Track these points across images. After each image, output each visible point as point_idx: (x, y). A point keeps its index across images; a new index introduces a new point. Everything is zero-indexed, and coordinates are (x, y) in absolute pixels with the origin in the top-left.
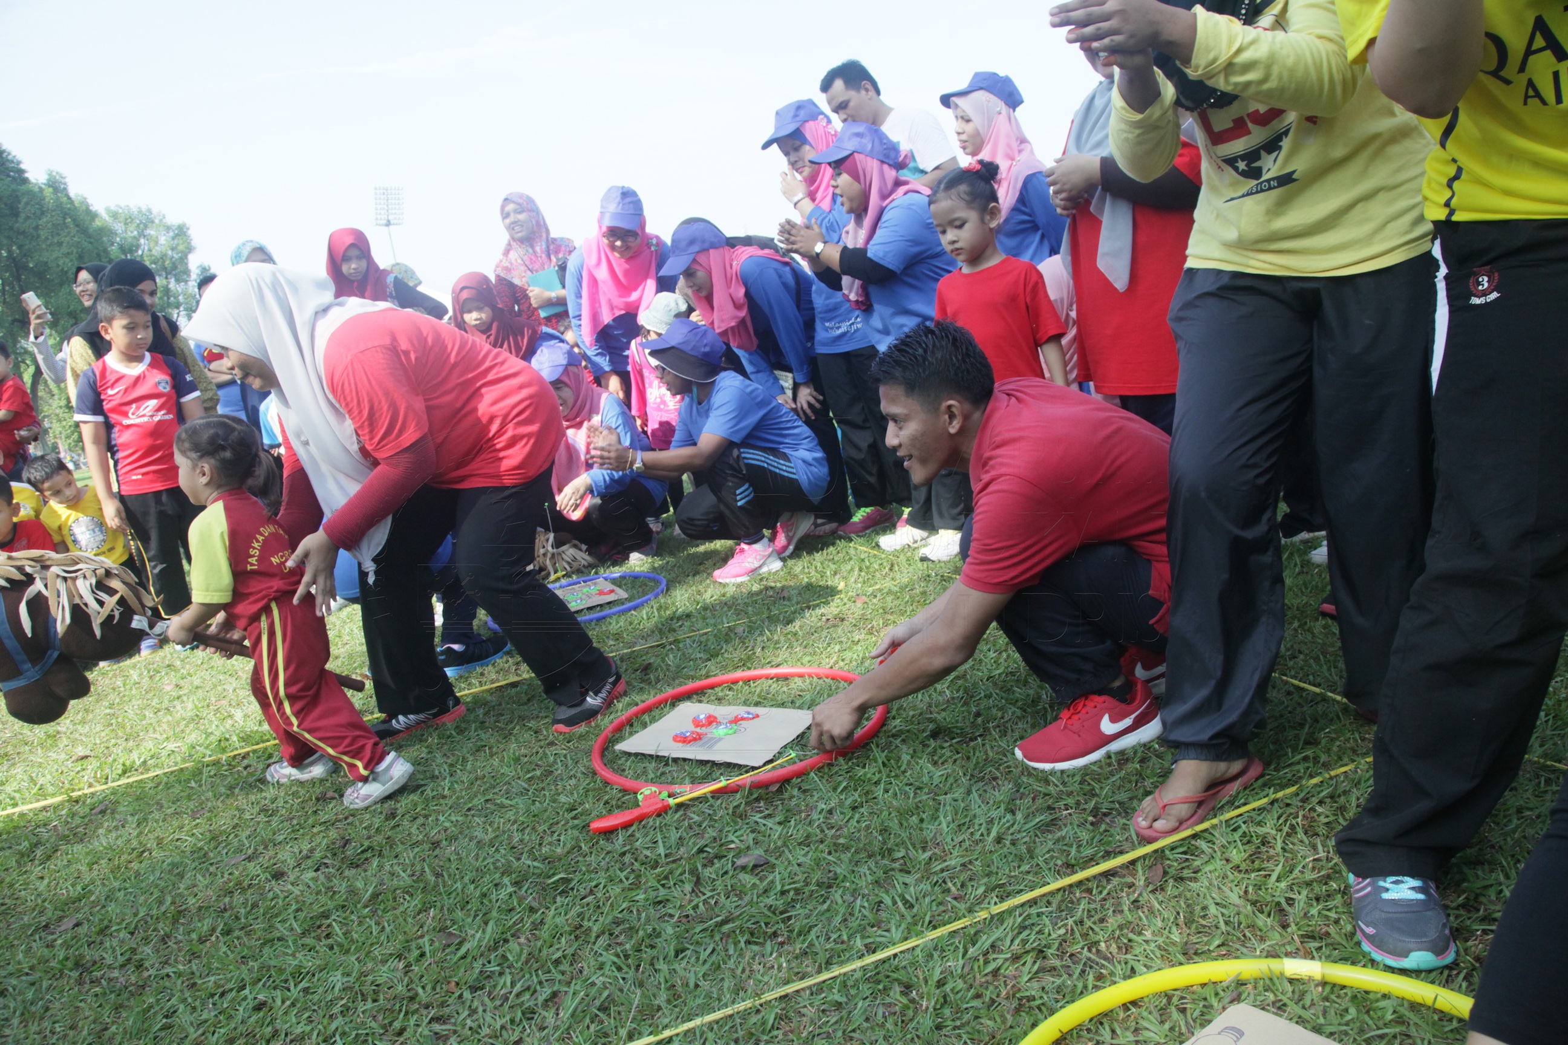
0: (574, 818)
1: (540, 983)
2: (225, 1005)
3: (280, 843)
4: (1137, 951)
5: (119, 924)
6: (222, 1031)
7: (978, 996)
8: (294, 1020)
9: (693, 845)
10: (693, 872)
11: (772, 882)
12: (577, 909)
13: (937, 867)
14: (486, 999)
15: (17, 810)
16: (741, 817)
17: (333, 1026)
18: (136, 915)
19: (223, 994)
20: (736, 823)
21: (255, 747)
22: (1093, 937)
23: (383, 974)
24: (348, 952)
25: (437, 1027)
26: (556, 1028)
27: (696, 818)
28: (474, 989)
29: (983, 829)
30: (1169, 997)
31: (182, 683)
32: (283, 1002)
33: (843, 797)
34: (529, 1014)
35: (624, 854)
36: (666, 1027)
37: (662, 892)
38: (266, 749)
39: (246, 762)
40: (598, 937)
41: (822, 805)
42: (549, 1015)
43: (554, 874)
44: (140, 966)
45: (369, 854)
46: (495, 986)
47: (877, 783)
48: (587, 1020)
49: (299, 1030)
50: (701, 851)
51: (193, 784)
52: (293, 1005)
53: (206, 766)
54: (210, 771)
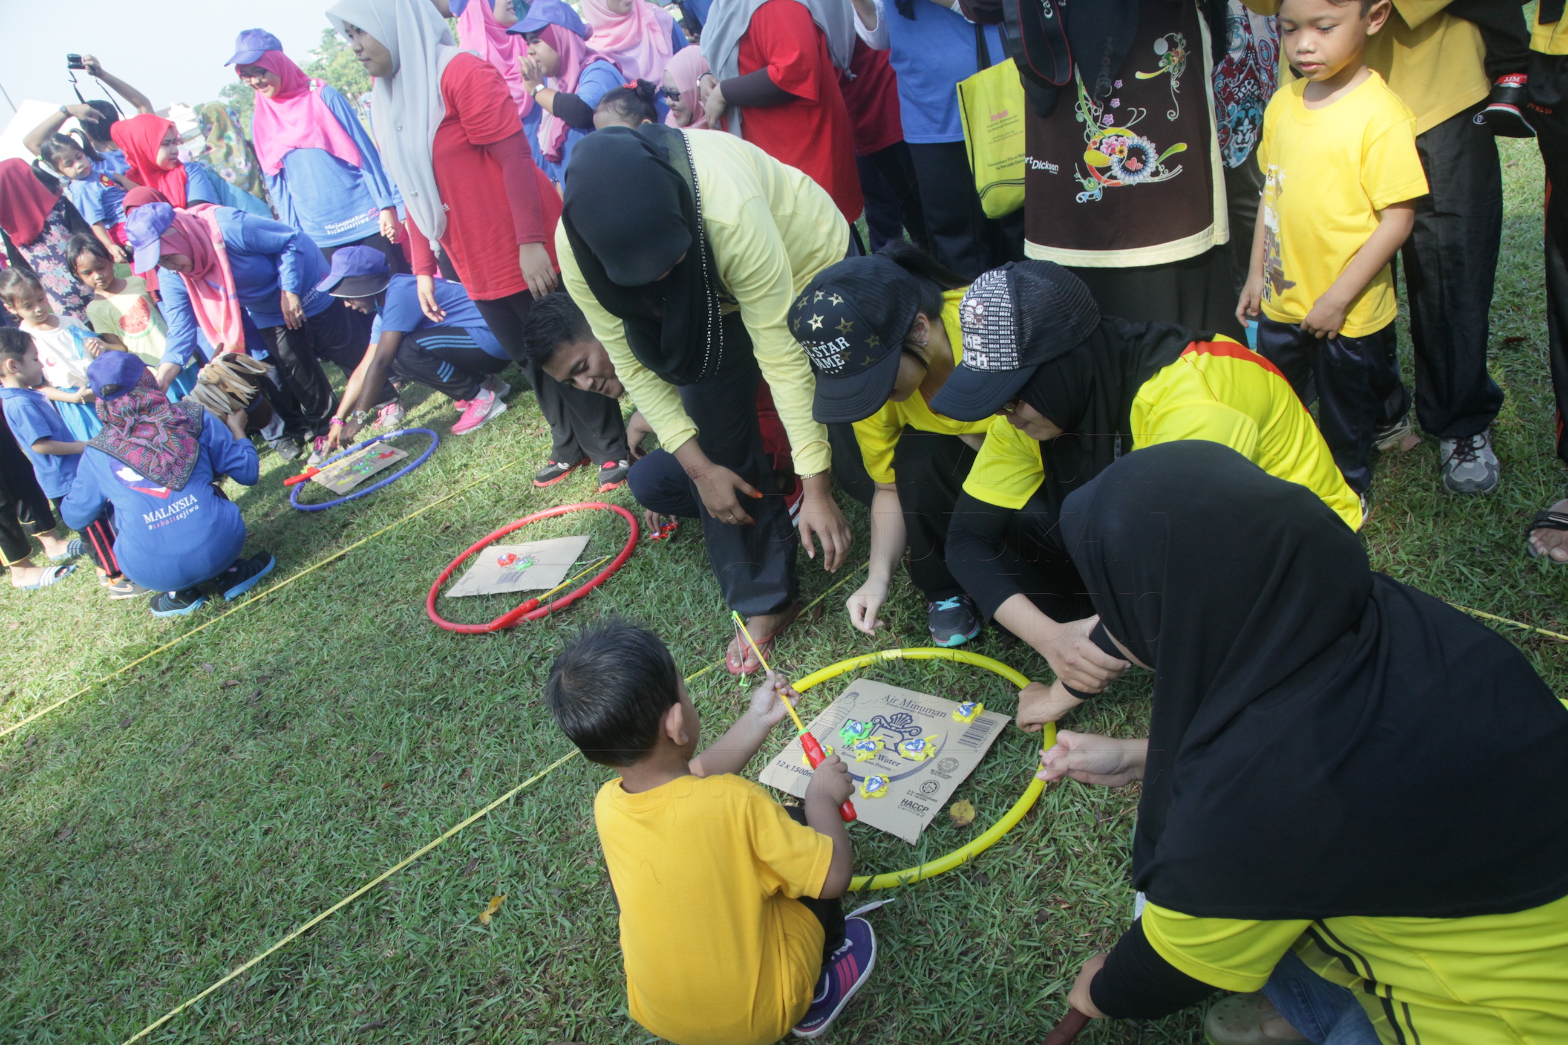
1: (452, 766)
2: (240, 839)
3: (211, 728)
4: (807, 661)
5: (120, 814)
6: (249, 853)
7: (719, 707)
9: (523, 656)
10: (530, 673)
12: (460, 716)
13: (686, 635)
14: (422, 785)
16: (551, 628)
17: (327, 827)
18: (129, 804)
19: (234, 833)
20: (549, 633)
21: (140, 660)
22: (782, 658)
23: (343, 791)
24: (309, 784)
25: (395, 809)
26: (473, 789)
27: (522, 636)
28: (410, 782)
29: (713, 602)
30: (823, 683)
31: (23, 619)
32: (282, 824)
33: (618, 598)
34: (452, 786)
35: (478, 672)
36: (540, 770)
37: (513, 691)
38: (150, 659)
39: (137, 674)
40: (480, 730)
41: (605, 608)
42: (466, 783)
43: (433, 697)
44: (158, 834)
45: (288, 719)
46: (423, 776)
47: (639, 584)
48: (491, 780)
49: (303, 837)
50: (530, 658)
51: (103, 703)
52: (290, 824)
53: (105, 686)
54: (111, 689)
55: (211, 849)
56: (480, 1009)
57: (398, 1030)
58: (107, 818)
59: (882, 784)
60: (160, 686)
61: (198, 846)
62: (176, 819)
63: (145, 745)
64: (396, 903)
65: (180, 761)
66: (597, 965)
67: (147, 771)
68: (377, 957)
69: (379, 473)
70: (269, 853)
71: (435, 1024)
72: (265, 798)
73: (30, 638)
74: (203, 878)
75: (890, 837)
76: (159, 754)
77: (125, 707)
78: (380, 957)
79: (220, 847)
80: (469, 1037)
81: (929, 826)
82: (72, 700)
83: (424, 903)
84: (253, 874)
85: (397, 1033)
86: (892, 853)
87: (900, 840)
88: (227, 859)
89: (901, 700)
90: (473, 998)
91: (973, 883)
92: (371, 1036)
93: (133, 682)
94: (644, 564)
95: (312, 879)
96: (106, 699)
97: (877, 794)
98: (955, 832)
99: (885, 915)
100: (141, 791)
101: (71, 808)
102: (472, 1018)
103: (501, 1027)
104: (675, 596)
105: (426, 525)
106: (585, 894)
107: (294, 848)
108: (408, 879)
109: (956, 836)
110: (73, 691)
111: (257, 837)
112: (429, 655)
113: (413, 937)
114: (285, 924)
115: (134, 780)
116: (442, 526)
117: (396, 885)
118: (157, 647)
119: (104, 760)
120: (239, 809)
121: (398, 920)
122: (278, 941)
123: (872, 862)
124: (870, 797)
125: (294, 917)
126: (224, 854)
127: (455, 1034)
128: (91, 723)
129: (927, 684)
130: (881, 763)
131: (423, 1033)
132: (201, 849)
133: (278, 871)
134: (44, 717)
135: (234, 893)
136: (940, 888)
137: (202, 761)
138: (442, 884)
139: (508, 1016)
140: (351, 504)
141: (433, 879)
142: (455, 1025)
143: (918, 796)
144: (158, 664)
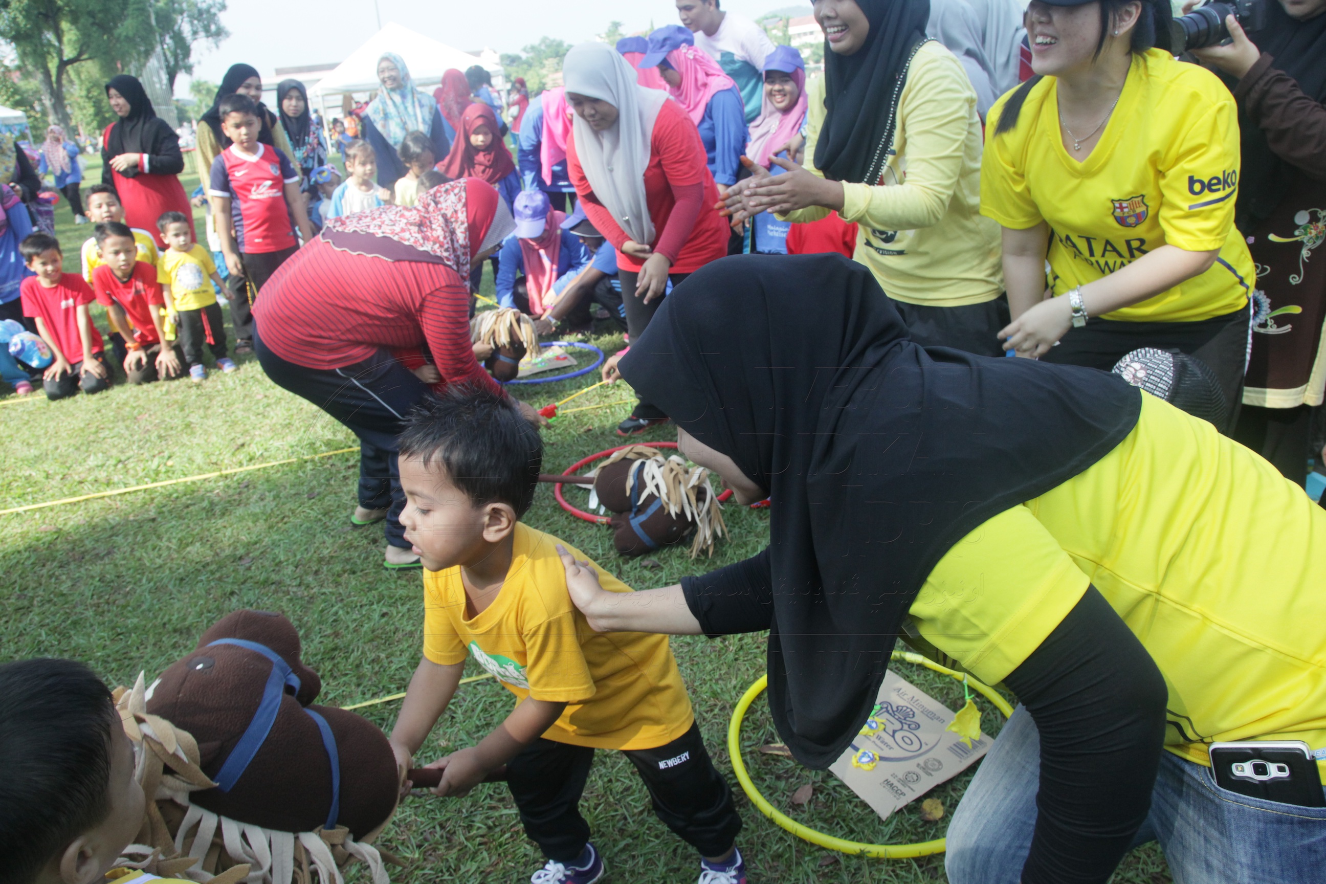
0: (548, 525)
2: (364, 612)
5: (287, 561)
6: (367, 625)
7: (758, 647)
8: (405, 623)
11: (661, 577)
15: (189, 479)
18: (295, 556)
19: (361, 606)
21: (336, 452)
31: (267, 393)
32: (398, 613)
38: (343, 454)
39: (331, 461)
44: (308, 586)
49: (409, 628)
51: (300, 474)
52: (403, 616)
53: (306, 462)
54: (309, 466)
55: (341, 612)
56: (497, 814)
57: (430, 804)
58: (277, 561)
59: (873, 760)
60: (344, 477)
61: (332, 606)
62: (324, 581)
63: (320, 516)
64: (461, 706)
65: (340, 537)
66: (597, 816)
67: (315, 536)
68: (433, 742)
69: (551, 370)
70: (380, 631)
71: (460, 811)
72: (390, 589)
73: (268, 409)
74: (329, 631)
75: (865, 806)
76: (327, 527)
77: (315, 483)
78: (435, 743)
79: (348, 613)
80: (481, 832)
81: (901, 810)
82: (282, 465)
83: (481, 715)
84: (365, 643)
85: (428, 807)
86: (862, 820)
87: (873, 811)
88: (350, 623)
89: (910, 696)
90: (493, 803)
91: (923, 873)
92: (409, 801)
93: (326, 466)
94: (734, 512)
95: (405, 664)
96: (304, 472)
97: (866, 767)
98: (920, 823)
99: (840, 869)
100: (306, 549)
101: (256, 543)
102: (488, 818)
103: (507, 835)
104: (751, 545)
105: (573, 423)
106: (606, 756)
107: (400, 635)
108: (475, 691)
109: (921, 827)
110: (284, 458)
111: (376, 616)
112: (545, 524)
113: (465, 737)
114: (375, 689)
115: (304, 540)
116: (586, 428)
117: (465, 693)
118: (350, 447)
119: (289, 517)
120: (370, 590)
121: (457, 719)
122: (366, 700)
123: (844, 821)
124: (858, 767)
125: (384, 687)
126: (349, 619)
127: (471, 826)
128: (288, 486)
129: (936, 691)
130: (878, 742)
131: (448, 815)
132: (334, 609)
133: (383, 647)
134: (259, 470)
135: (347, 651)
136: (893, 865)
137: (355, 544)
138: (499, 705)
139: (516, 829)
140: (522, 388)
141: (495, 699)
142: (474, 819)
143: (899, 780)
144: (347, 460)
